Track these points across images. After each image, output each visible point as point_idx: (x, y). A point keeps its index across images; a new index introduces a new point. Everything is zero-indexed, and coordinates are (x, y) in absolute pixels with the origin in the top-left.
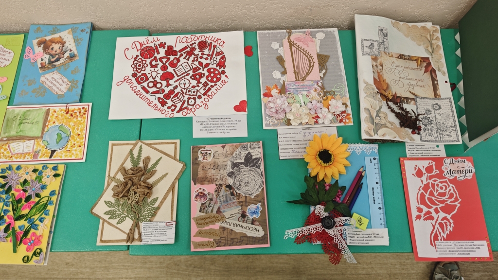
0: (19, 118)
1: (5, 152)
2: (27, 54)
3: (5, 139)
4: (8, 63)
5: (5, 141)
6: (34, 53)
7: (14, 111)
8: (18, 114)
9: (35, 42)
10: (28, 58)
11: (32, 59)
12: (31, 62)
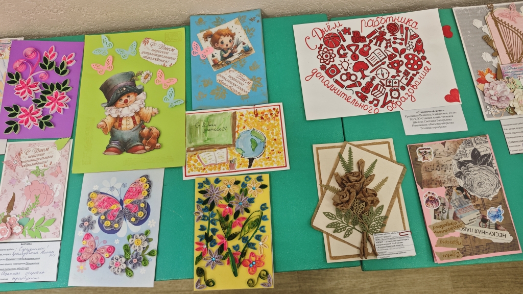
0: (202, 125)
1: (196, 164)
2: (195, 50)
3: (192, 149)
4: (173, 62)
5: (192, 151)
6: (202, 49)
7: (194, 117)
8: (200, 120)
9: (200, 35)
10: (197, 55)
11: (201, 56)
12: (200, 59)
